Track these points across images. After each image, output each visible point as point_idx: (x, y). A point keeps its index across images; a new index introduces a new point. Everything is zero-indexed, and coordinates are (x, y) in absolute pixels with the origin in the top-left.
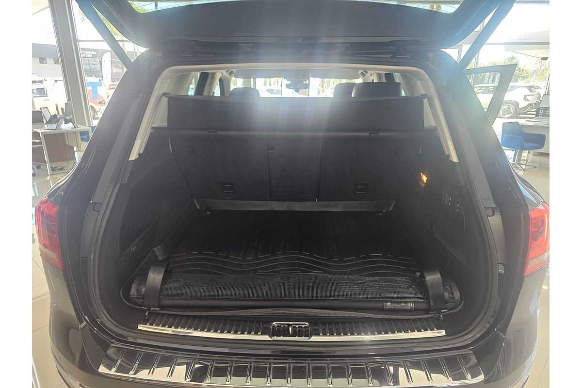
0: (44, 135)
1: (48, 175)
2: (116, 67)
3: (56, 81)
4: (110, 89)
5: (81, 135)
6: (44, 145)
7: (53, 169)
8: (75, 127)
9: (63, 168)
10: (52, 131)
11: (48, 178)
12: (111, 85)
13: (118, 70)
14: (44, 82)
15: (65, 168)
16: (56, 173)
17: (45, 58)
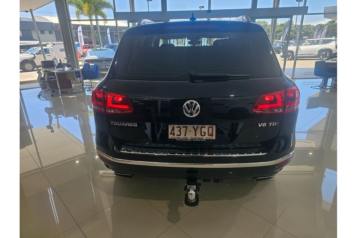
0: (57, 74)
1: (60, 96)
2: (85, 35)
3: (54, 44)
4: (84, 48)
5: (76, 74)
6: (57, 79)
7: (62, 93)
8: (73, 69)
9: (67, 92)
10: (61, 71)
11: (60, 97)
12: (84, 46)
13: (86, 37)
14: (47, 45)
15: (68, 92)
16: (64, 94)
17: (44, 31)
